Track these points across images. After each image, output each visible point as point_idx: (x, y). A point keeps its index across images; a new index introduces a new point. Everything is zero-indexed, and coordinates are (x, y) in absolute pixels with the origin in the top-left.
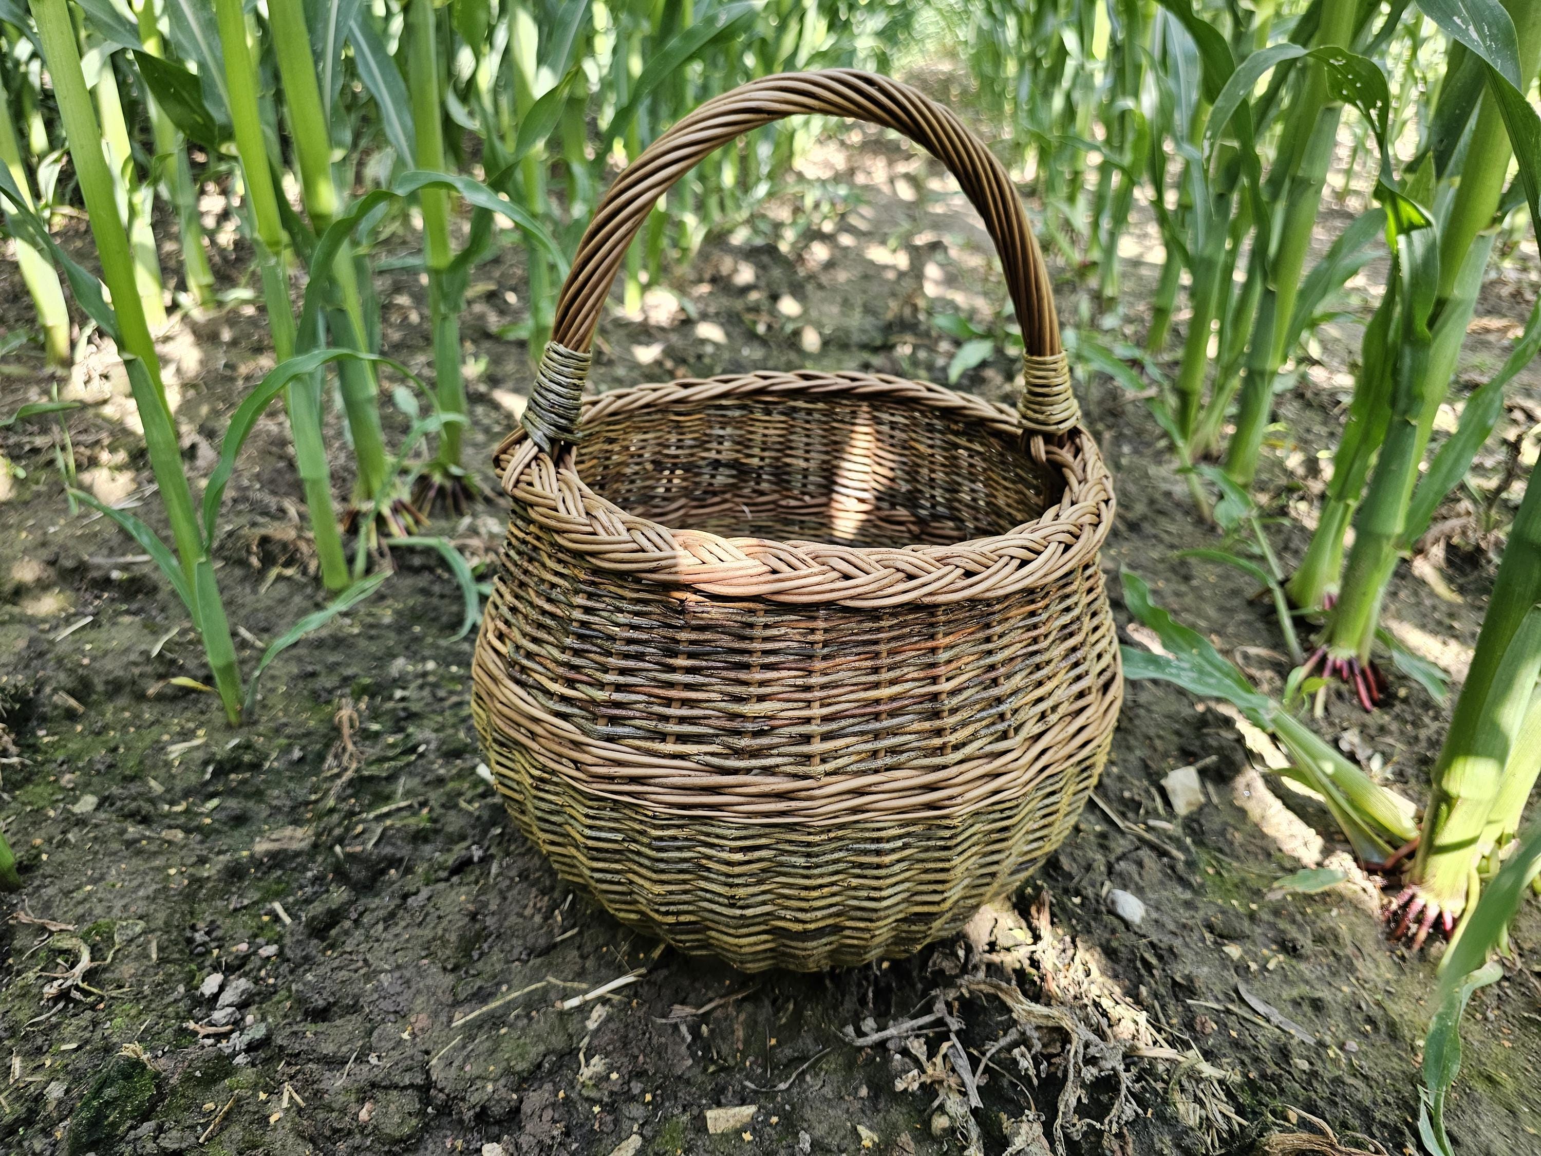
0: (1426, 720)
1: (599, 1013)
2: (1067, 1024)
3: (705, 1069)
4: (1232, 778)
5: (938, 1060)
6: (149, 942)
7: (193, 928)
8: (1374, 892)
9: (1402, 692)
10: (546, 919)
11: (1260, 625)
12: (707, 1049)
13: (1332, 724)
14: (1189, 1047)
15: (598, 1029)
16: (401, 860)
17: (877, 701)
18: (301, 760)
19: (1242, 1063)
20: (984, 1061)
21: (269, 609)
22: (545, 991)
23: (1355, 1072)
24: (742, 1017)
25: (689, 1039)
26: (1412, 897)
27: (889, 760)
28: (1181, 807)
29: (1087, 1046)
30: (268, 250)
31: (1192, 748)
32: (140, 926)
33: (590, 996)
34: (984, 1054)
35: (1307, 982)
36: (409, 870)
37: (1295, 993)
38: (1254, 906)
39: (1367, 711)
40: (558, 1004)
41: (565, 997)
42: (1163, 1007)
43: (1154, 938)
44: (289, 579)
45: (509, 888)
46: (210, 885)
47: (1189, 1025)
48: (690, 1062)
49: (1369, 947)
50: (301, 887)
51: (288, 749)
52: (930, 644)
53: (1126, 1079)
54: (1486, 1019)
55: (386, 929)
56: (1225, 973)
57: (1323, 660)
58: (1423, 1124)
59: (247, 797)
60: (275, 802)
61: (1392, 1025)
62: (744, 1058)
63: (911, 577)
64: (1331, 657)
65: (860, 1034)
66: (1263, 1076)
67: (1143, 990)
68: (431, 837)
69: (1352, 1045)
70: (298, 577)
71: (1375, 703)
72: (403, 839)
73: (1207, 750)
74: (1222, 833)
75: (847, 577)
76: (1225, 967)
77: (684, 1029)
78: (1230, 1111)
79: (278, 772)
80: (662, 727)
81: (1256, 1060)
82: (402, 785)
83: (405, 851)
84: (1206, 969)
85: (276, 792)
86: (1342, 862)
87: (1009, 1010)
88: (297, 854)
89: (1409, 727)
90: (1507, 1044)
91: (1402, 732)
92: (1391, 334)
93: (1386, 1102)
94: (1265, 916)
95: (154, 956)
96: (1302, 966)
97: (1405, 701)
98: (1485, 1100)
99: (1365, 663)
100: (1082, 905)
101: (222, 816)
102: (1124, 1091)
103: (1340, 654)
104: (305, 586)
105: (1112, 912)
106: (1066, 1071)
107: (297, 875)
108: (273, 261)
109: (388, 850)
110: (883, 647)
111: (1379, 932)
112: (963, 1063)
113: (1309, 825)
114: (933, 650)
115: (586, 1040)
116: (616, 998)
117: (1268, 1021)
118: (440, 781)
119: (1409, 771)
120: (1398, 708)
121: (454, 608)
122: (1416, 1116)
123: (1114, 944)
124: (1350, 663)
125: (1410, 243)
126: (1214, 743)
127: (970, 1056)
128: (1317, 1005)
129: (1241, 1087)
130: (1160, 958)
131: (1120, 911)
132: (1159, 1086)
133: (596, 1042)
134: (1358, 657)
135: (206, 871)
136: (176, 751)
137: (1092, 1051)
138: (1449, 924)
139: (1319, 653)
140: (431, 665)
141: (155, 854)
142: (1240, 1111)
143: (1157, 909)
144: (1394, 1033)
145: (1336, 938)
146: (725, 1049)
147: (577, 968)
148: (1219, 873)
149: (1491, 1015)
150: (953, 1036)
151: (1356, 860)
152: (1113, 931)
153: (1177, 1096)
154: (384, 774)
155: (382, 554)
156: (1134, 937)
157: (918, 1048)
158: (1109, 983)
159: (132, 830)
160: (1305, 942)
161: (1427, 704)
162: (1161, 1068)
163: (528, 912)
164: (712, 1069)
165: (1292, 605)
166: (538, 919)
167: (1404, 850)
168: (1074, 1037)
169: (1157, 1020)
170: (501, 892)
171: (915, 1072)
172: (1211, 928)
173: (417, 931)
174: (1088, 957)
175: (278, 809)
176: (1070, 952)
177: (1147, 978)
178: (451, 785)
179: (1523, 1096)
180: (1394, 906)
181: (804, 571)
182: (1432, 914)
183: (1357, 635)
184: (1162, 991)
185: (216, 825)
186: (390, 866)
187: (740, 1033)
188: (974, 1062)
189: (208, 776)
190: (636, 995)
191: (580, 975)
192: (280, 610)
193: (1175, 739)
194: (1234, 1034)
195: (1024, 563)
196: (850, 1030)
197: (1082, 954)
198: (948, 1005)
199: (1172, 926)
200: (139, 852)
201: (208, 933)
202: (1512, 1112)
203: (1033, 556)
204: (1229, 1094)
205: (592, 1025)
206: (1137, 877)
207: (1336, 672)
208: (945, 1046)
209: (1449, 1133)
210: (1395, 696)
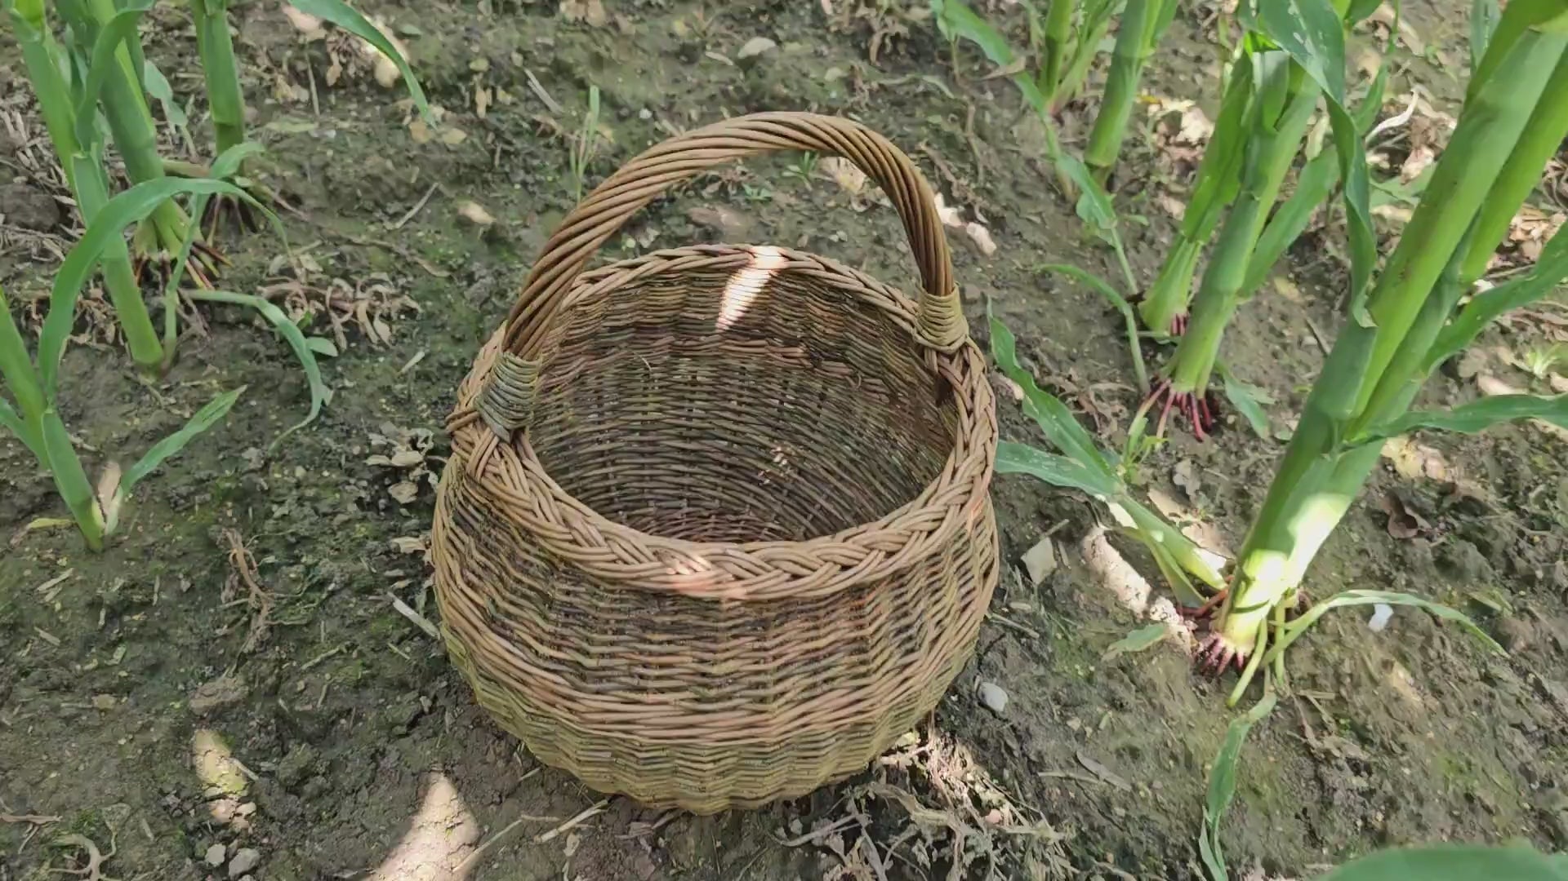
0: (1247, 451)
1: (573, 840)
2: (953, 825)
3: (666, 872)
4: (1081, 539)
5: (854, 852)
6: (138, 821)
7: (163, 794)
8: (1187, 634)
9: (1231, 419)
10: (508, 762)
11: (1113, 340)
12: (666, 858)
13: (1169, 455)
14: (1039, 818)
15: (576, 854)
16: (350, 710)
17: (817, 649)
18: (191, 589)
19: (1077, 819)
20: (890, 851)
21: (72, 385)
22: (523, 828)
23: (1158, 805)
24: (692, 830)
25: (649, 849)
26: (1216, 642)
27: (826, 687)
28: (1037, 578)
29: (966, 838)
30: (29, 26)
31: (1049, 512)
32: (125, 810)
33: (563, 828)
34: (889, 846)
35: (1129, 732)
36: (358, 718)
37: (1119, 743)
38: (1092, 669)
39: (1200, 440)
40: (537, 838)
41: (542, 830)
42: (1020, 783)
43: (1014, 722)
44: (84, 346)
45: (467, 736)
46: (160, 747)
47: (1039, 795)
48: (653, 868)
49: (1180, 685)
50: (248, 737)
51: (169, 578)
52: (857, 603)
53: (994, 856)
54: (1259, 738)
55: (370, 794)
56: (1067, 744)
57: (1167, 392)
58: (1203, 841)
59: (152, 639)
60: (181, 641)
61: (1189, 757)
62: (697, 858)
63: (845, 568)
64: (1173, 392)
65: (790, 834)
66: (1092, 828)
67: (1006, 773)
68: (370, 682)
69: (1157, 784)
70: (94, 344)
71: (1206, 429)
72: (346, 691)
73: (1062, 514)
74: (1070, 595)
75: (795, 577)
76: (1068, 738)
77: (643, 842)
78: (1067, 864)
79: (169, 605)
80: (643, 683)
81: (1087, 815)
82: (325, 627)
83: (351, 701)
84: (1053, 742)
85: (180, 632)
86: (1164, 608)
87: (908, 814)
88: (234, 704)
89: (1233, 457)
90: (1272, 759)
91: (1227, 463)
92: (1244, 119)
93: (1178, 827)
94: (1100, 678)
95: (150, 835)
96: (1127, 718)
97: (1232, 427)
98: (1250, 809)
99: (1201, 396)
100: (959, 701)
101: (137, 666)
102: (993, 866)
103: (1179, 389)
104: (105, 354)
105: (983, 705)
106: (951, 859)
107: (241, 725)
108: (37, 38)
109: (336, 705)
110: (822, 613)
111: (1188, 669)
112: (874, 855)
113: (1142, 574)
114: (861, 607)
115: (567, 866)
116: (585, 827)
117: (1097, 777)
118: (362, 623)
119: (1228, 504)
120: (1228, 434)
121: (292, 379)
122: (1198, 834)
123: (984, 734)
124: (1189, 396)
125: (1263, 61)
126: (1067, 508)
127: (878, 848)
128: (1134, 753)
129: (1075, 841)
130: (1019, 738)
131: (989, 703)
132: (1018, 856)
133: (576, 866)
134: (1196, 391)
135: (155, 736)
136: (48, 589)
137: (970, 842)
138: (1241, 659)
139: (1163, 387)
140: (300, 472)
141: (99, 728)
142: (1074, 863)
143: (1017, 692)
144: (1189, 763)
145: (1154, 687)
146: (681, 857)
147: (546, 804)
148: (1065, 637)
149: (1263, 736)
150: (864, 832)
151: (1176, 605)
152: (983, 721)
153: (1030, 860)
154: (304, 622)
155: (188, 310)
156: (999, 723)
157: (837, 843)
158: (980, 769)
159: (67, 706)
160: (1129, 697)
161: (1251, 433)
162: (1019, 841)
163: (490, 757)
164: (672, 872)
165: (1142, 326)
166: (501, 764)
167: (1215, 599)
168: (958, 835)
169: (1016, 796)
170: (461, 742)
171: (838, 867)
172: (1057, 700)
173: (399, 792)
174: (964, 750)
175: (186, 647)
176: (950, 748)
177: (1009, 762)
178: (374, 626)
179: (1277, 802)
180: (1201, 649)
181: (766, 576)
182: (1229, 655)
183: (1196, 372)
184: (1021, 770)
185: (133, 678)
186: (340, 716)
187: (692, 842)
188: (882, 854)
189: (102, 622)
190: (601, 821)
191: (549, 810)
192: (85, 387)
193: (1033, 498)
194: (1072, 795)
195: (930, 533)
196: (781, 831)
197: (960, 748)
198: (857, 802)
199: (1028, 707)
200: (83, 729)
201: (177, 795)
202: (1268, 815)
203: (936, 524)
204: (1068, 852)
205: (569, 852)
206: (1001, 665)
207: (1176, 403)
208: (859, 842)
209: (1220, 842)
210: (1223, 422)
